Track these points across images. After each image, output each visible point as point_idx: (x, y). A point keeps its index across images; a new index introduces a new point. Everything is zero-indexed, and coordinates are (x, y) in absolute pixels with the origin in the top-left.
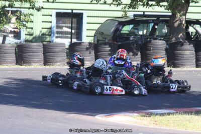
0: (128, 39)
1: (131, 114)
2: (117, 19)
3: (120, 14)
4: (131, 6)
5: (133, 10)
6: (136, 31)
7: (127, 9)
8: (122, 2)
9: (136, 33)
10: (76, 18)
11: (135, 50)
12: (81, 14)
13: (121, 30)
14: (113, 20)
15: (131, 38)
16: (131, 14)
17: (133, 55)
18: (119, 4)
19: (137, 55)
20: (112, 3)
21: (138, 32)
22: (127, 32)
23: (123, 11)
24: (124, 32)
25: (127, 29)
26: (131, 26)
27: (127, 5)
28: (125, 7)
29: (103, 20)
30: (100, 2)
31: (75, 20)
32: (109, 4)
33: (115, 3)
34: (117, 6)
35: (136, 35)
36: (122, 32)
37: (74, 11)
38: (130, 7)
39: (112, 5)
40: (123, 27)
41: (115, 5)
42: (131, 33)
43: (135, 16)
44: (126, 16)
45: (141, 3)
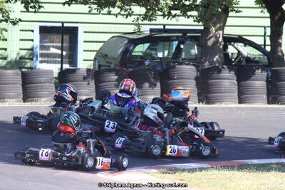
0: (142, 63)
1: (148, 171)
2: (126, 36)
3: (131, 29)
4: (146, 17)
5: (149, 22)
6: (154, 52)
7: (140, 22)
8: (133, 12)
9: (154, 55)
10: (68, 34)
11: (152, 79)
12: (76, 29)
13: (132, 51)
14: (121, 36)
15: (147, 63)
16: (146, 29)
17: (150, 87)
18: (130, 15)
19: (155, 86)
20: (119, 14)
21: (157, 54)
22: (140, 54)
23: (135, 24)
24: (137, 54)
25: (140, 49)
26: (147, 45)
27: (140, 15)
28: (138, 19)
29: (106, 37)
30: (102, 12)
31: (66, 37)
32: (114, 15)
33: (123, 13)
34: (127, 17)
35: (154, 58)
36: (133, 54)
37: (65, 25)
38: (144, 19)
39: (119, 16)
40: (134, 47)
41: (123, 15)
42: (146, 56)
43: (151, 30)
44: (139, 31)
45: (160, 13)
